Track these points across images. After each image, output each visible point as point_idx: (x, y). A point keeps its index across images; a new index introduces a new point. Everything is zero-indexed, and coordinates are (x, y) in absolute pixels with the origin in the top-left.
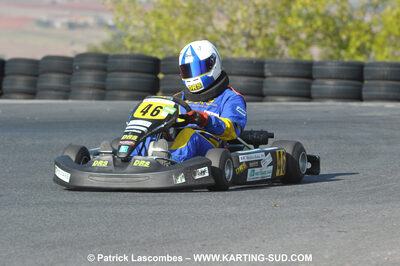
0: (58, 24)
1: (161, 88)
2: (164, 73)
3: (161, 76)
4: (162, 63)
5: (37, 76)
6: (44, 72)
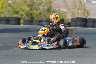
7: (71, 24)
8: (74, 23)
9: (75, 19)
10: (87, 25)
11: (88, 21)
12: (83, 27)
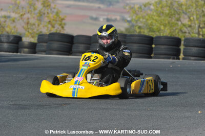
0: (101, 19)
1: (154, 52)
2: (155, 45)
3: (153, 46)
4: (154, 39)
5: (90, 44)
6: (94, 43)
7: (37, 46)
8: (45, 44)
9: (47, 37)
10: (74, 49)
11: (75, 41)
12: (66, 53)
